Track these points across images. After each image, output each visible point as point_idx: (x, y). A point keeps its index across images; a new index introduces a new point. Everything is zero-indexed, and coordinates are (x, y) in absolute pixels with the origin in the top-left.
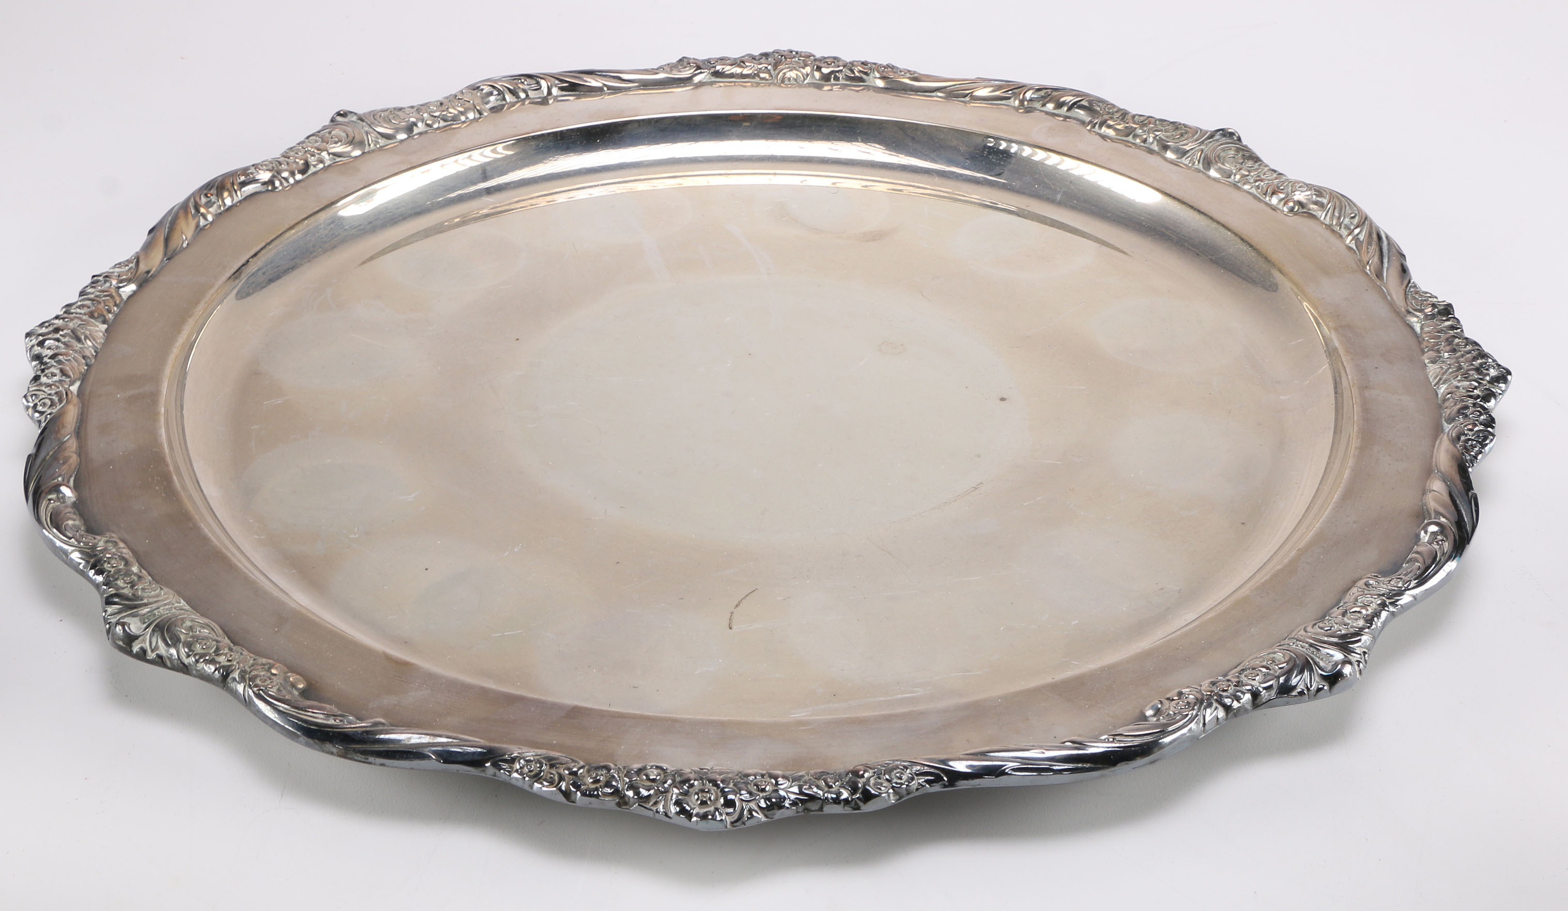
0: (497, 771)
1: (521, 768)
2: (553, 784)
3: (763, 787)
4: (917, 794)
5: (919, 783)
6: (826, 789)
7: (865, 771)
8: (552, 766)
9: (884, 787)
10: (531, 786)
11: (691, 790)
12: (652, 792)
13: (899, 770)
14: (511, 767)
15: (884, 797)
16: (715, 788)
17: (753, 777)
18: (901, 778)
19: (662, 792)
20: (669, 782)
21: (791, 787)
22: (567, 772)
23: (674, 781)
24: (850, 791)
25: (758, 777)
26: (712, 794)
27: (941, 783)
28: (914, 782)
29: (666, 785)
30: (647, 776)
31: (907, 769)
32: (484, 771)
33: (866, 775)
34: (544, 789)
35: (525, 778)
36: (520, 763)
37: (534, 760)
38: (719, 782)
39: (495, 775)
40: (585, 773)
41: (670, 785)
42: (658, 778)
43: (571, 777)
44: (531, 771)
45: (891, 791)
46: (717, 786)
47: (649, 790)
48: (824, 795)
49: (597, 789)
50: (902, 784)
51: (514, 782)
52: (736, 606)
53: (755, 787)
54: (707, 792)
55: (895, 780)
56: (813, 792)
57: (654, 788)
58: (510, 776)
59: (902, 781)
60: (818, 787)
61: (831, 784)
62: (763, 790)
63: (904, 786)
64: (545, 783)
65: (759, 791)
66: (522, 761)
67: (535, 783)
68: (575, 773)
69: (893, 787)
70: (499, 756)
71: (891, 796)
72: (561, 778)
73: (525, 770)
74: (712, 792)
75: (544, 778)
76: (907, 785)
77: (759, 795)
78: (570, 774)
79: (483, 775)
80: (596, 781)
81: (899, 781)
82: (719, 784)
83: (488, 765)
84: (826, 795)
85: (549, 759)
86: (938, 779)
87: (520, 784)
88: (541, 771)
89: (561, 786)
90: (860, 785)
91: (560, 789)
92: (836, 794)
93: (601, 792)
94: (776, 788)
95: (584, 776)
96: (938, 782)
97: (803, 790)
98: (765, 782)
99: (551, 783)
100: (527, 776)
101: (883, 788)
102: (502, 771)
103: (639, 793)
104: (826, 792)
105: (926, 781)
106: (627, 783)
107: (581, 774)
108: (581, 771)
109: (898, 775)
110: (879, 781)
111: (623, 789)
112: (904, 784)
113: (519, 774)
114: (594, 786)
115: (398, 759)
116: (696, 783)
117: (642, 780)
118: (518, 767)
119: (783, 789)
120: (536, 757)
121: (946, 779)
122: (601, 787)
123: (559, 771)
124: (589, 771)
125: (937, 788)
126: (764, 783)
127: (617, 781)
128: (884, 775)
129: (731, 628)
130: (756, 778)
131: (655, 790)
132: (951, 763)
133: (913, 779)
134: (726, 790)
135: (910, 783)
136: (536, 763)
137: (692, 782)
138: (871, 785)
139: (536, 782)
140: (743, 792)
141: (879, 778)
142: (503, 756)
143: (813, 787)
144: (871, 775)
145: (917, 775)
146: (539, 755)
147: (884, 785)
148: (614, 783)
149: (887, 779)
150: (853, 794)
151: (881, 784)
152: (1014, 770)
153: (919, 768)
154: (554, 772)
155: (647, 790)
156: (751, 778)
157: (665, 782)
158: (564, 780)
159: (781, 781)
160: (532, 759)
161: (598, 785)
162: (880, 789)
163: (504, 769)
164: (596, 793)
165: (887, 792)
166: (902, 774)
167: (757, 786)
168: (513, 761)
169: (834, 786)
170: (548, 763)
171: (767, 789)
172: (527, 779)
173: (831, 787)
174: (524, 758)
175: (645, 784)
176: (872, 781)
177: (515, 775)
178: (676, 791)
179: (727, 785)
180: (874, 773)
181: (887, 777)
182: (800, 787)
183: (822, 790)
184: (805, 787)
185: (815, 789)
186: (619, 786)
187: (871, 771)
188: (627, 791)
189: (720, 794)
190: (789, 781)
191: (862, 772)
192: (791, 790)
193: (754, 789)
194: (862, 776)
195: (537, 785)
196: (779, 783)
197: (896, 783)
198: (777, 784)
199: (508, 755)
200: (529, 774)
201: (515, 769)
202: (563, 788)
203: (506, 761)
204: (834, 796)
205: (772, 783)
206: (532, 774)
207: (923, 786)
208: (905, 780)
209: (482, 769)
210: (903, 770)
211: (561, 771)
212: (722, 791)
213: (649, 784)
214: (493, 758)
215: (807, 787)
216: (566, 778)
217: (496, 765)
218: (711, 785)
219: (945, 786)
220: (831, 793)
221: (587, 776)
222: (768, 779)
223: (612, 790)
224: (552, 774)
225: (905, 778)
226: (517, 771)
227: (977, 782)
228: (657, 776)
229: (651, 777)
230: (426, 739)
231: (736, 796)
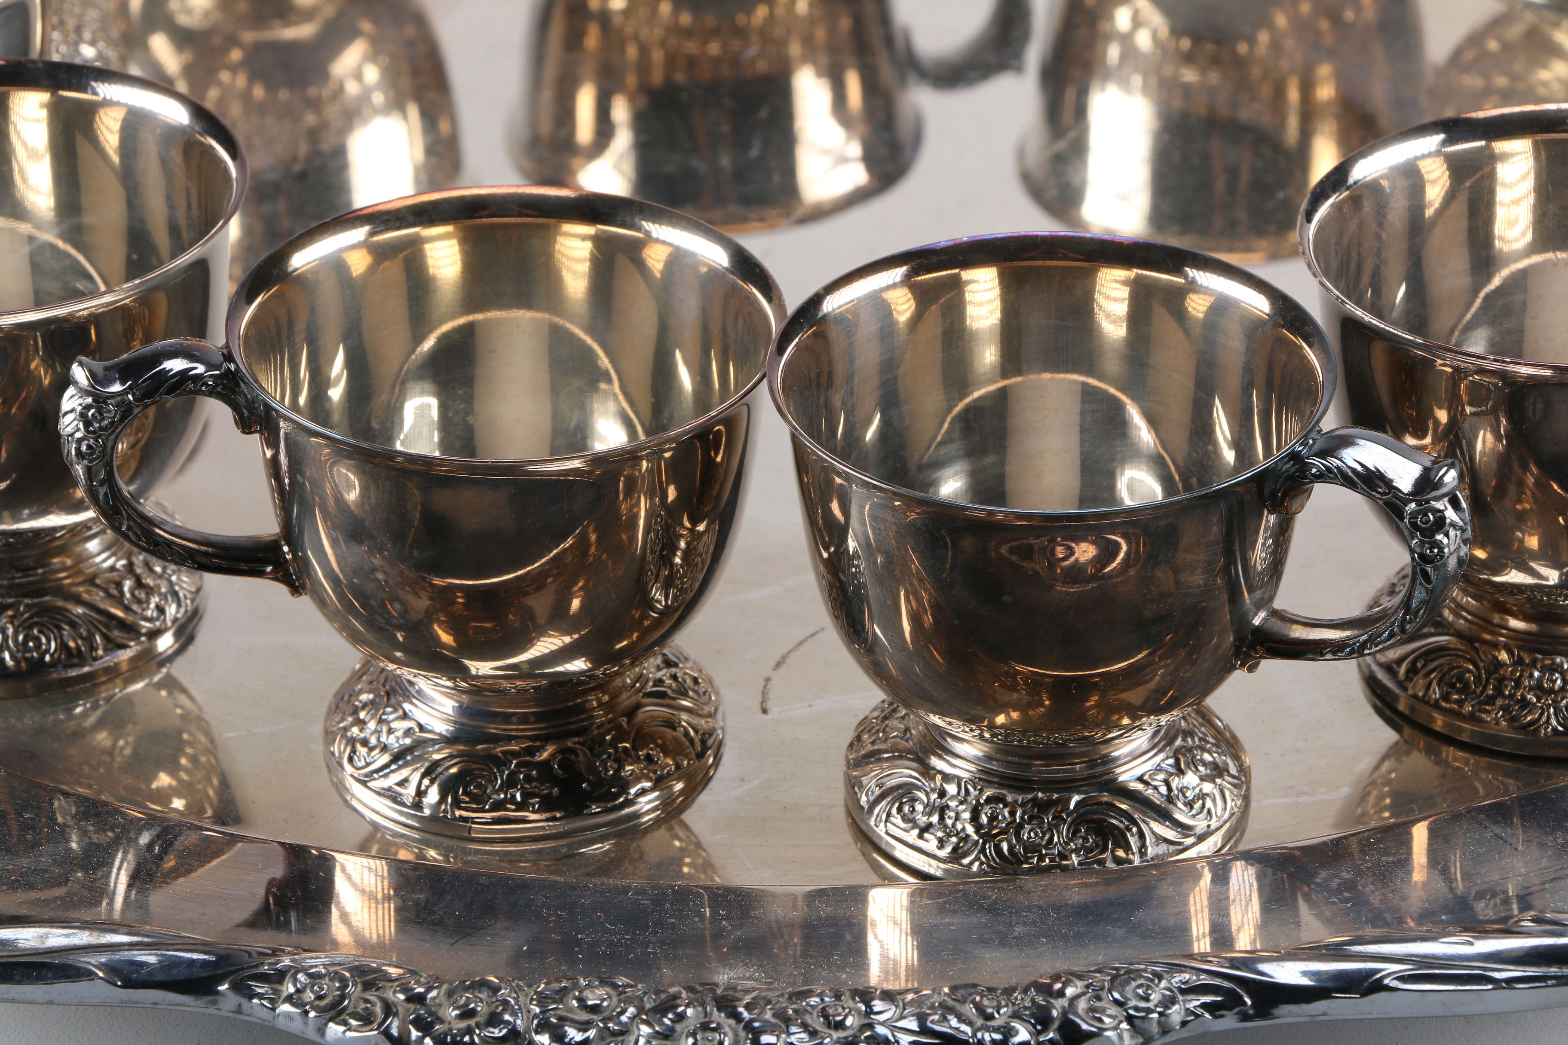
0: (244, 1002)
1: (298, 991)
2: (371, 1023)
3: (839, 1018)
4: (1185, 1033)
5: (1187, 1010)
6: (979, 1022)
7: (1065, 985)
8: (367, 986)
9: (1110, 1016)
10: (321, 1031)
11: (678, 1027)
12: (592, 1033)
13: (1141, 981)
14: (276, 992)
15: (1108, 1038)
16: (732, 1022)
17: (818, 1000)
18: (1147, 999)
19: (614, 1034)
20: (631, 1010)
21: (902, 1017)
22: (402, 997)
23: (641, 1010)
24: (1034, 1026)
25: (827, 999)
26: (725, 1035)
27: (1236, 1010)
28: (1177, 1007)
29: (624, 1018)
30: (581, 1000)
31: (1160, 978)
32: (214, 1003)
33: (1070, 991)
34: (349, 1034)
35: (306, 1013)
36: (295, 981)
37: (328, 973)
38: (741, 1009)
39: (239, 1010)
40: (443, 999)
41: (632, 1019)
42: (605, 1004)
43: (412, 1006)
44: (320, 998)
45: (1124, 1026)
46: (737, 1017)
47: (585, 1031)
48: (974, 1035)
49: (469, 1031)
50: (1149, 1011)
51: (281, 1023)
52: (778, 665)
53: (822, 1019)
54: (714, 1030)
55: (1133, 1003)
56: (951, 1027)
57: (597, 1025)
58: (274, 1009)
59: (1150, 1005)
60: (961, 1019)
61: (990, 1010)
62: (840, 1026)
63: (1155, 1015)
64: (353, 1022)
65: (829, 1026)
66: (301, 977)
67: (331, 1024)
68: (419, 999)
69: (1130, 1019)
70: (248, 968)
71: (1126, 1036)
72: (389, 1010)
73: (309, 996)
74: (727, 1029)
75: (349, 1011)
76: (1160, 1014)
77: (830, 1036)
78: (409, 1000)
79: (212, 1011)
80: (467, 1014)
81: (1143, 1004)
82: (741, 1013)
83: (223, 988)
84: (979, 1035)
85: (359, 971)
86: (1231, 1001)
87: (296, 1026)
88: (343, 997)
89: (389, 1026)
90: (1055, 1013)
91: (387, 1034)
92: (1003, 1034)
93: (479, 1035)
94: (870, 1021)
95: (440, 1005)
96: (1230, 1009)
97: (929, 1024)
98: (844, 1008)
99: (366, 1019)
100: (313, 1008)
101: (1107, 1020)
102: (255, 1001)
103: (564, 1035)
104: (979, 1029)
105: (1204, 1006)
106: (536, 1016)
107: (434, 998)
108: (433, 994)
109: (1140, 991)
110: (1098, 1004)
111: (527, 1030)
112: (1152, 1011)
113: (294, 1005)
114: (463, 1024)
115: (19, 983)
116: (690, 1012)
117: (570, 1010)
118: (292, 989)
119: (882, 1024)
120: (331, 969)
121: (1249, 1002)
122: (478, 1026)
123: (385, 996)
124: (450, 994)
125: (1229, 1022)
126: (840, 1010)
127: (514, 1014)
128: (1110, 991)
129: (765, 711)
130: (822, 1000)
131: (600, 1030)
132: (1263, 967)
133: (1173, 1001)
134: (756, 1024)
135: (1167, 1008)
136: (331, 980)
137: (680, 1009)
138: (1080, 1011)
139: (332, 1019)
140: (793, 1029)
141: (1099, 998)
142: (256, 966)
143: (949, 1017)
144: (1079, 990)
145: (1183, 992)
146: (339, 964)
147: (1109, 1012)
148: (507, 1017)
149: (1116, 1001)
150: (1039, 1033)
151: (1103, 1011)
152: (1402, 979)
153: (1187, 976)
154: (373, 998)
155: (579, 1030)
156: (814, 1000)
157: (623, 1012)
158: (396, 1014)
159: (878, 1006)
160: (323, 971)
161: (472, 1022)
162: (1100, 1020)
163: (261, 996)
164: (467, 1039)
165: (1116, 1028)
166: (1148, 987)
167: (826, 1017)
168: (280, 976)
169: (997, 1016)
170: (358, 980)
171: (849, 1022)
172: (312, 1014)
173: (991, 1017)
174: (304, 970)
175: (577, 1018)
176: (1082, 1005)
177: (286, 1008)
178: (645, 1030)
179: (760, 1014)
180: (1087, 987)
181: (1117, 995)
182: (922, 1019)
183: (970, 1023)
184: (931, 1018)
185: (954, 1022)
186: (519, 1022)
187: (1080, 984)
188: (537, 1033)
189: (742, 1034)
190: (897, 1007)
191: (1058, 986)
192: (900, 1024)
193: (817, 1023)
194: (1061, 994)
195: (334, 1030)
196: (876, 1009)
197: (1137, 1009)
198: (870, 1012)
199: (269, 964)
200: (318, 1002)
201: (285, 994)
202: (395, 1032)
203: (263, 978)
204: (997, 1037)
205: (859, 1011)
206: (323, 1003)
207: (1197, 1016)
208: (1155, 1002)
209: (209, 998)
210: (1152, 981)
211: (389, 995)
212: (748, 1027)
213: (584, 1016)
214: (236, 971)
215: (936, 1017)
216: (400, 1009)
217: (242, 989)
218: (723, 1015)
219: (1245, 1017)
220: (987, 1029)
221: (446, 1003)
222: (851, 1003)
223: (505, 1031)
224: (367, 1001)
225: (1155, 997)
226: (289, 999)
227: (1319, 1006)
228: (603, 1000)
229: (590, 1003)
230: (82, 938)
231: (778, 1037)
